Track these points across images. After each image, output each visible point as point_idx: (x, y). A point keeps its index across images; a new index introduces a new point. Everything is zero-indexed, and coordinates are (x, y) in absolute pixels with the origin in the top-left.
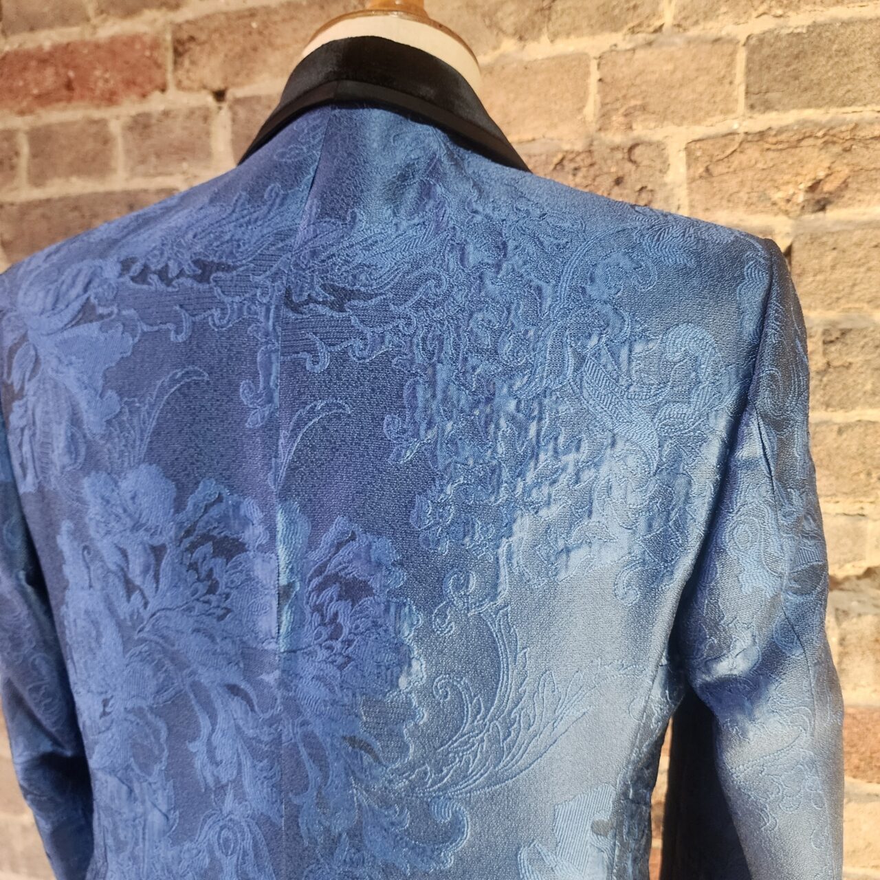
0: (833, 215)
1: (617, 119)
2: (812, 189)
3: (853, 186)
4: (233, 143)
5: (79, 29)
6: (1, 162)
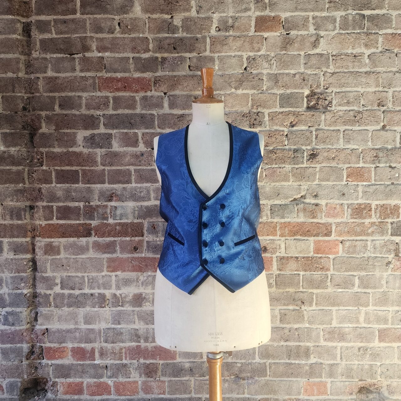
0: (295, 128)
1: (255, 107)
2: (291, 123)
3: (298, 123)
4: (169, 105)
5: (128, 74)
6: (104, 104)
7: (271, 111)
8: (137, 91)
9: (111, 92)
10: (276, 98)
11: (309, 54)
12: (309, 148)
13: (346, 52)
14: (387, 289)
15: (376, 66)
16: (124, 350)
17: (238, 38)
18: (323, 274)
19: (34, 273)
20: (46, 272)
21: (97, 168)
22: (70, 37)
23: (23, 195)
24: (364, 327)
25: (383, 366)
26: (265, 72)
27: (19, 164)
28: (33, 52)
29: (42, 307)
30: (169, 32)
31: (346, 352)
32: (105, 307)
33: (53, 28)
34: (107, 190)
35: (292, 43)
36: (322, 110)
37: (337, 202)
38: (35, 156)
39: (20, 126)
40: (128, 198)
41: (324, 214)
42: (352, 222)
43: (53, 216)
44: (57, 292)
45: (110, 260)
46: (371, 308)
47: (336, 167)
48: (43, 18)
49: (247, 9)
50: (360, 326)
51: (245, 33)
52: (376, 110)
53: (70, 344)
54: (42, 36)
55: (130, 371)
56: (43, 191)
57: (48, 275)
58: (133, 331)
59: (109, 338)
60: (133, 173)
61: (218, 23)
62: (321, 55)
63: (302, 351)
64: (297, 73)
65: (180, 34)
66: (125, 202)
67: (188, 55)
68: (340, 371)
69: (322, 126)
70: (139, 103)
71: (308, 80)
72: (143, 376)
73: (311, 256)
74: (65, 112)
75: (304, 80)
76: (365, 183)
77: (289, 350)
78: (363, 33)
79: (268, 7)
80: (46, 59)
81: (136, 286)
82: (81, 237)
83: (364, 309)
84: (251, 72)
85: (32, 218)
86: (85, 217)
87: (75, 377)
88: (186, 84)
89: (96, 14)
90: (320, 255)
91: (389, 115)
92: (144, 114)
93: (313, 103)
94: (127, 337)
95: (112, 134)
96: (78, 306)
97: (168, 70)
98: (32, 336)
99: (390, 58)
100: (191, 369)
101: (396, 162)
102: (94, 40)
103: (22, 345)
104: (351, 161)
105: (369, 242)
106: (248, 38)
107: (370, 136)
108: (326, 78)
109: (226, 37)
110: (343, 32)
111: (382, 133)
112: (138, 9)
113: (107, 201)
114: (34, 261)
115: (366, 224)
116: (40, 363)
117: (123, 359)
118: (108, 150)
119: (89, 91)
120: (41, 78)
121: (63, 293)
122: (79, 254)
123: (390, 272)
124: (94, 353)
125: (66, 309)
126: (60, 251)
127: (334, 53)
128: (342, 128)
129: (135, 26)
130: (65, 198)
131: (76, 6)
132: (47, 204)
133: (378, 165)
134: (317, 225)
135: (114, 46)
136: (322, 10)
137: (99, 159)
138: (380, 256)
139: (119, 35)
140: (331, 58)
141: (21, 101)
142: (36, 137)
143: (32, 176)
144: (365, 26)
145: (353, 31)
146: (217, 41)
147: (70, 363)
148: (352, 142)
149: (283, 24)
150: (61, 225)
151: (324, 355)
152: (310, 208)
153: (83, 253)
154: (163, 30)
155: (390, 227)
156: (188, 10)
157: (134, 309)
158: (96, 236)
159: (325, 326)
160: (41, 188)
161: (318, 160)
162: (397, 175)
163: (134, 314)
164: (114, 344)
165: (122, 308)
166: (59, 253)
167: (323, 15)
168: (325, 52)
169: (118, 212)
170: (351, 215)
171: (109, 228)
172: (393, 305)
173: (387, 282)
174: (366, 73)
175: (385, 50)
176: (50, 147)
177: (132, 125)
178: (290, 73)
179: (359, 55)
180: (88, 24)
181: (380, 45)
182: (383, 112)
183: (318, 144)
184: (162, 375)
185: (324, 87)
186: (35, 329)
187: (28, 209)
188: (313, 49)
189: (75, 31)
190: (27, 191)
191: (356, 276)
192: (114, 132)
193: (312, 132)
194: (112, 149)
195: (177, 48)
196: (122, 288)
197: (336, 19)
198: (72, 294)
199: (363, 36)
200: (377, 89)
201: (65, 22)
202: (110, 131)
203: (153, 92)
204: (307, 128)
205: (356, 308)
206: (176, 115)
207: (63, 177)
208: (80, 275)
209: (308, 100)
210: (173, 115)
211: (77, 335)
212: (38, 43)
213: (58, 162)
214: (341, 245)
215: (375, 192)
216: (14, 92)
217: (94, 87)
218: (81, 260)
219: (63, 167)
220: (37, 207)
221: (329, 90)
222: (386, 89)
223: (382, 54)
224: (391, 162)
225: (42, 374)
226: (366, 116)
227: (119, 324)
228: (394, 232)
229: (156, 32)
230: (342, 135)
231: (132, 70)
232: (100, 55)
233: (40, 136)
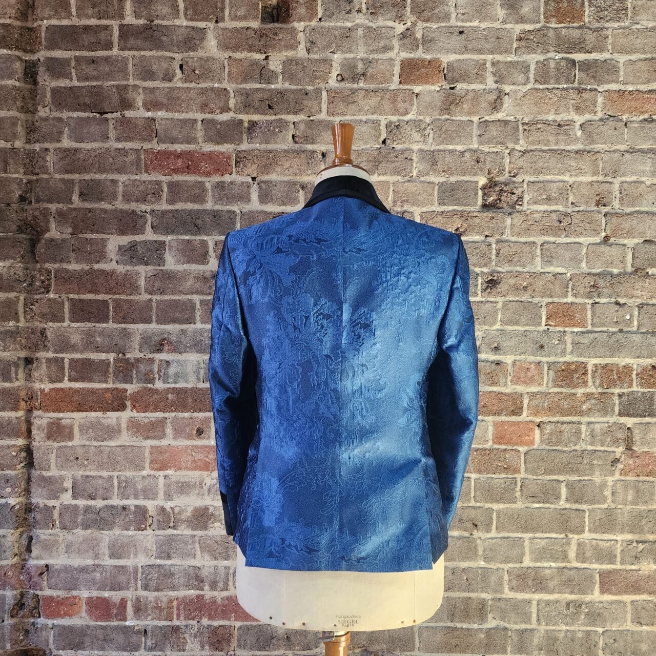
1: (399, 203)
2: (456, 230)
3: (468, 230)
4: (259, 197)
5: (194, 146)
6: (154, 193)
7: (424, 209)
8: (208, 174)
9: (165, 175)
10: (433, 190)
11: (486, 121)
12: (485, 270)
13: (545, 119)
14: (612, 504)
15: (593, 142)
16: (175, 603)
17: (373, 93)
18: (507, 478)
19: (28, 470)
20: (48, 469)
21: (138, 297)
22: (101, 86)
23: (15, 340)
24: (576, 568)
25: (609, 633)
26: (415, 147)
27: (11, 289)
28: (40, 108)
29: (40, 529)
30: (262, 81)
31: (546, 609)
32: (145, 529)
33: (73, 71)
34: (155, 334)
35: (458, 103)
36: (507, 209)
37: (532, 358)
38: (38, 276)
39: (14, 227)
40: (190, 347)
41: (509, 378)
42: (556, 391)
43: (64, 375)
44: (66, 503)
45: (155, 450)
46: (587, 535)
47: (530, 302)
48: (58, 54)
49: (387, 48)
50: (568, 565)
51: (384, 85)
52: (593, 211)
53: (85, 592)
54: (55, 84)
55: (184, 638)
56: (49, 334)
57: (51, 474)
58: (191, 571)
59: (151, 582)
60: (198, 306)
61: (341, 69)
62: (506, 122)
63: (473, 607)
64: (468, 150)
65: (279, 85)
66: (184, 354)
67: (291, 118)
68: (536, 641)
69: (507, 236)
70: (210, 193)
71: (485, 162)
72: (207, 647)
73: (488, 448)
74: (88, 205)
75: (478, 162)
76: (576, 330)
77: (452, 606)
78: (573, 88)
79: (420, 45)
80: (60, 120)
81: (198, 494)
82: (109, 411)
83: (576, 537)
84: (393, 148)
85: (29, 377)
86: (116, 378)
87: (92, 648)
88: (287, 165)
89: (145, 50)
90: (503, 447)
91: (614, 220)
92: (218, 211)
93: (492, 198)
94: (182, 580)
95: (165, 241)
96: (101, 526)
97: (258, 140)
98: (22, 577)
99: (615, 129)
100: (287, 637)
101: (626, 296)
102: (141, 91)
103: (5, 593)
104: (553, 294)
105: (583, 426)
106: (388, 93)
107: (584, 252)
108: (514, 160)
109: (354, 92)
110: (541, 87)
111: (604, 248)
112: (213, 43)
113: (153, 352)
114: (29, 451)
115: (578, 395)
116: (33, 624)
117: (173, 619)
118: (158, 268)
119: (129, 173)
120: (52, 150)
121: (75, 505)
122: (105, 440)
123: (617, 476)
124: (125, 607)
125: (79, 532)
126: (73, 434)
127: (526, 120)
128: (539, 240)
129: (206, 70)
130: (85, 345)
131: (111, 36)
132: (55, 355)
133: (597, 300)
134: (499, 396)
135: (172, 101)
136: (507, 51)
137: (142, 283)
138: (602, 448)
139: (180, 84)
140: (521, 128)
141: (17, 186)
142: (39, 245)
143: (31, 309)
144: (575, 78)
145: (557, 86)
146: (339, 97)
147: (85, 623)
148: (554, 262)
149: (445, 72)
150: (77, 391)
151: (510, 615)
152: (487, 368)
153: (111, 438)
154: (251, 77)
155: (617, 402)
156: (293, 47)
157: (195, 533)
158: (134, 411)
159: (511, 565)
160: (45, 329)
161: (500, 290)
162: (628, 317)
163: (194, 542)
164: (160, 593)
165: (175, 532)
166: (71, 438)
167: (509, 59)
168: (511, 118)
169: (172, 370)
170: (554, 381)
171: (156, 396)
172: (622, 532)
173: (613, 493)
174: (577, 152)
175: (607, 117)
176: (61, 261)
177: (198, 229)
178: (456, 151)
179: (565, 124)
180: (130, 66)
181: (599, 109)
182: (604, 215)
183: (500, 265)
184: (239, 646)
185: (510, 172)
186: (27, 566)
187: (22, 363)
188: (492, 113)
189: (109, 76)
190: (21, 333)
191: (562, 482)
192: (168, 238)
193: (490, 245)
194: (164, 266)
195: (275, 106)
196: (175, 498)
197: (529, 66)
198: (90, 506)
199: (573, 94)
200: (595, 178)
201: (94, 61)
202: (162, 238)
203: (234, 176)
204: (482, 238)
205: (563, 536)
206: (270, 213)
207: (82, 312)
208: (105, 474)
209: (484, 194)
210: (265, 213)
211: (98, 575)
212: (49, 95)
213: (75, 286)
214: (537, 432)
215: (593, 344)
216: (5, 172)
217: (137, 166)
218: (108, 449)
219: (83, 294)
220: (37, 359)
221: (518, 179)
222: (609, 179)
223: (603, 123)
224: (618, 296)
225: (36, 642)
226: (577, 220)
227: (169, 557)
228: (624, 410)
229: (240, 80)
230: (538, 251)
231: (200, 141)
232: (149, 114)
233: (46, 244)
